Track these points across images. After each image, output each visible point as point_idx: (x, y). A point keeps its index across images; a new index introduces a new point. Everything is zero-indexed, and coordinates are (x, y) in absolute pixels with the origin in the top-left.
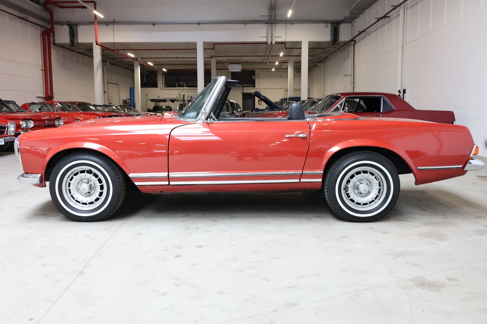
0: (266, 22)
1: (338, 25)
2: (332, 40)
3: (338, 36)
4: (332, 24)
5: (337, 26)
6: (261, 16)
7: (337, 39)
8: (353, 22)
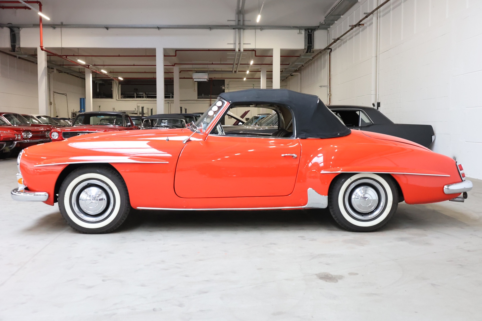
0: (234, 28)
1: (313, 32)
2: (307, 48)
3: (313, 44)
5: (311, 32)
6: (228, 20)
7: (311, 46)
8: (328, 29)
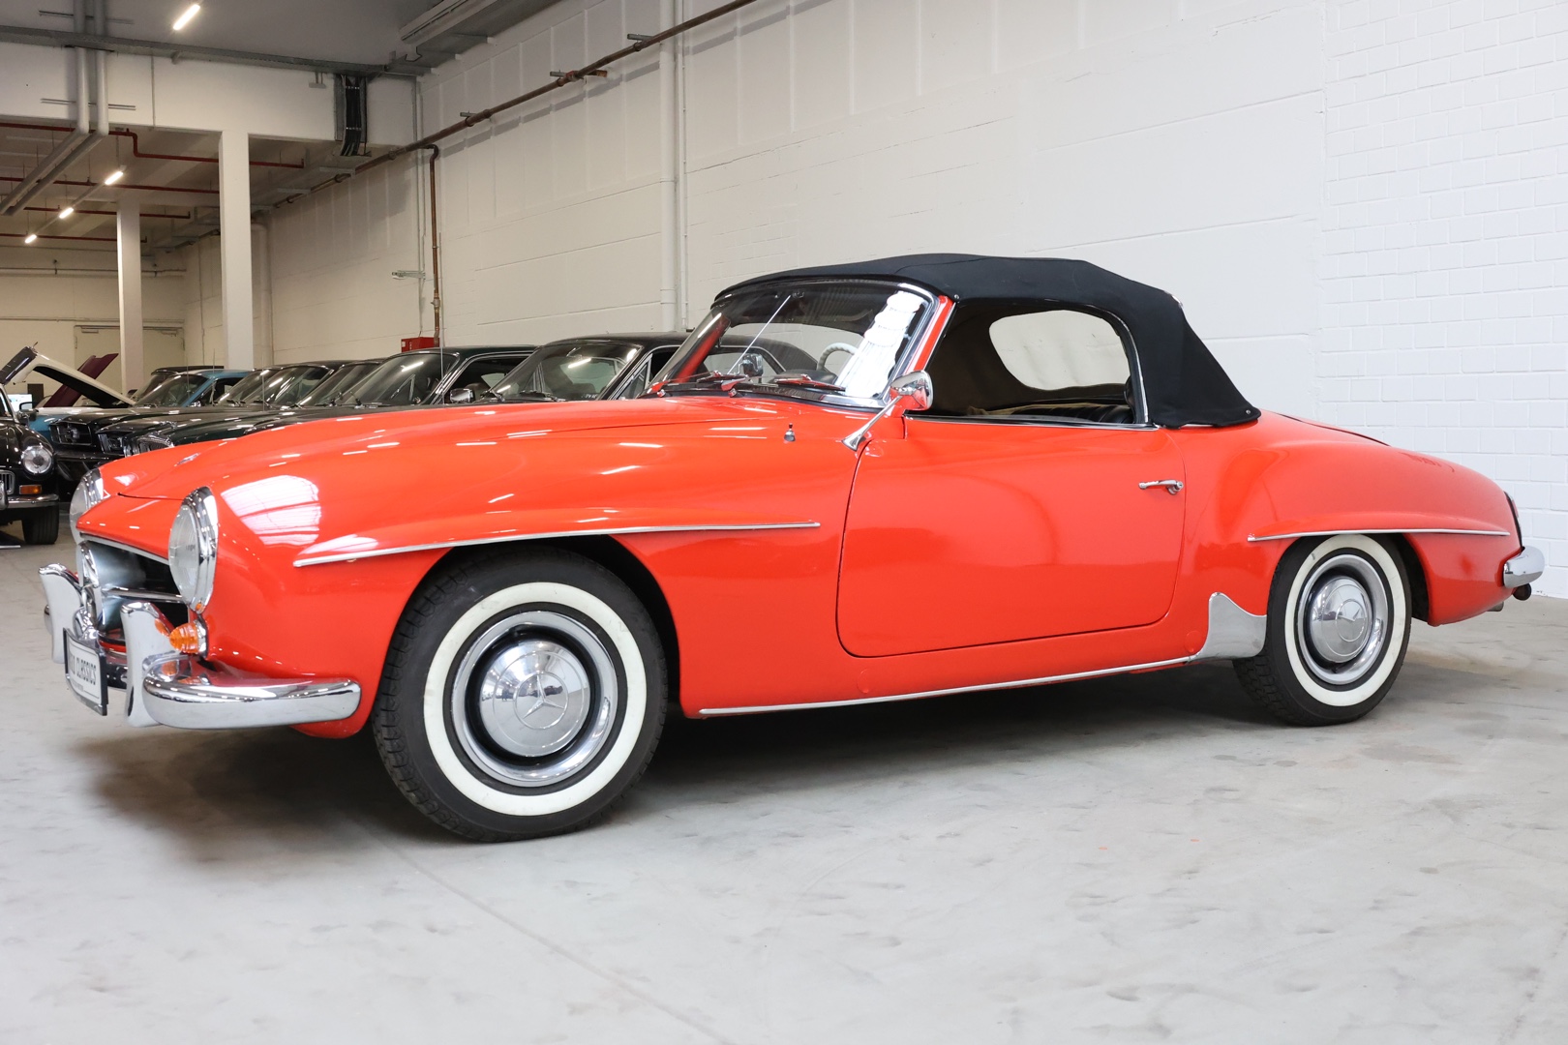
1: (362, 81)
2: (343, 138)
3: (363, 125)
4: (338, 76)
5: (358, 85)
6: (42, 12)
7: (360, 132)
8: (419, 79)
